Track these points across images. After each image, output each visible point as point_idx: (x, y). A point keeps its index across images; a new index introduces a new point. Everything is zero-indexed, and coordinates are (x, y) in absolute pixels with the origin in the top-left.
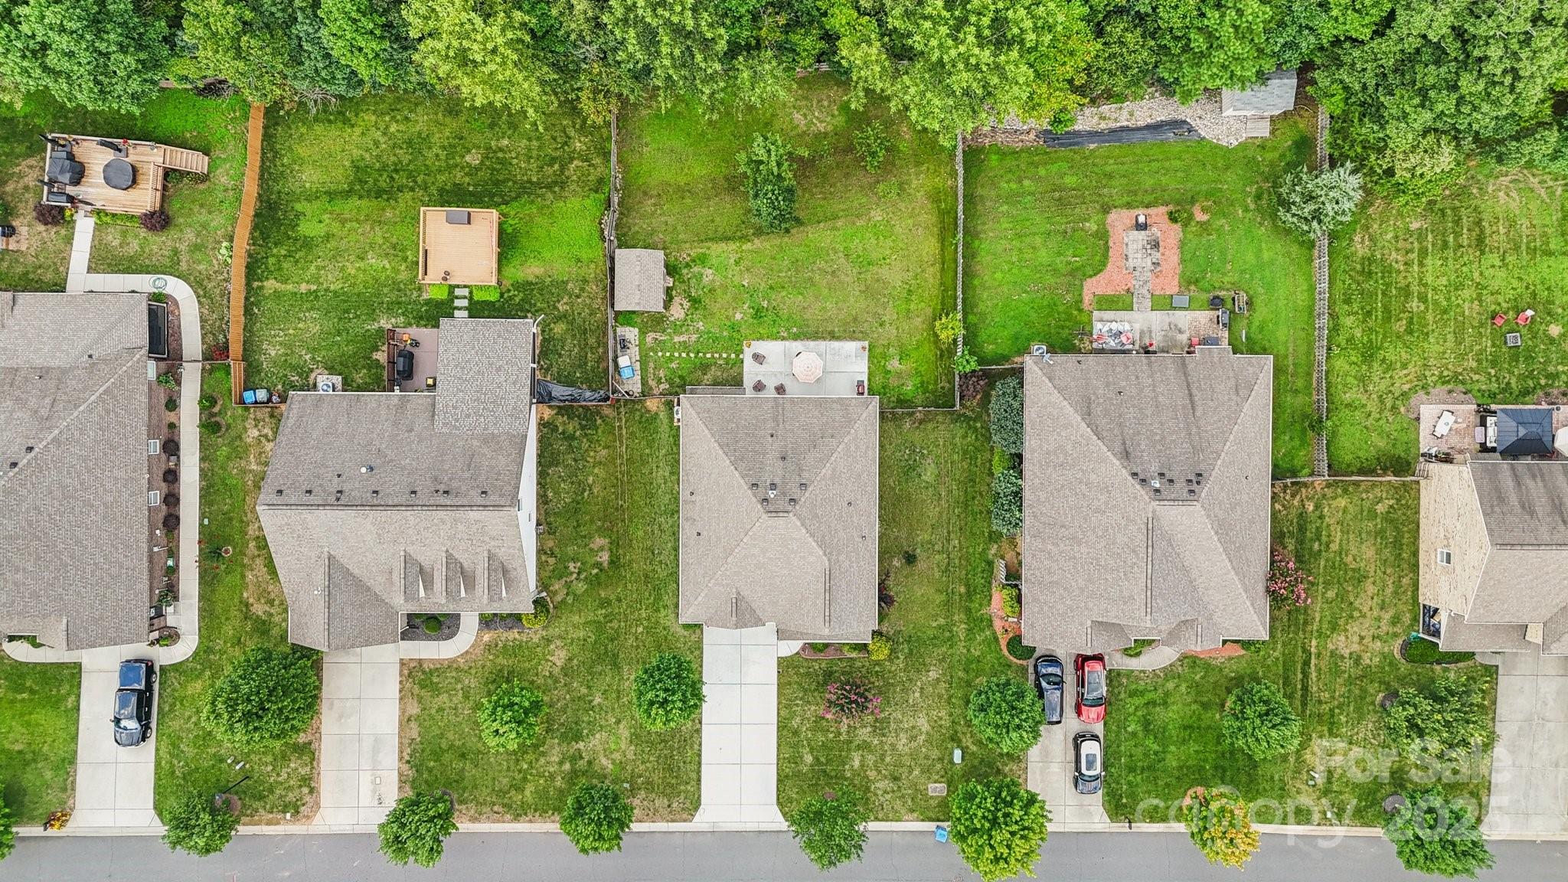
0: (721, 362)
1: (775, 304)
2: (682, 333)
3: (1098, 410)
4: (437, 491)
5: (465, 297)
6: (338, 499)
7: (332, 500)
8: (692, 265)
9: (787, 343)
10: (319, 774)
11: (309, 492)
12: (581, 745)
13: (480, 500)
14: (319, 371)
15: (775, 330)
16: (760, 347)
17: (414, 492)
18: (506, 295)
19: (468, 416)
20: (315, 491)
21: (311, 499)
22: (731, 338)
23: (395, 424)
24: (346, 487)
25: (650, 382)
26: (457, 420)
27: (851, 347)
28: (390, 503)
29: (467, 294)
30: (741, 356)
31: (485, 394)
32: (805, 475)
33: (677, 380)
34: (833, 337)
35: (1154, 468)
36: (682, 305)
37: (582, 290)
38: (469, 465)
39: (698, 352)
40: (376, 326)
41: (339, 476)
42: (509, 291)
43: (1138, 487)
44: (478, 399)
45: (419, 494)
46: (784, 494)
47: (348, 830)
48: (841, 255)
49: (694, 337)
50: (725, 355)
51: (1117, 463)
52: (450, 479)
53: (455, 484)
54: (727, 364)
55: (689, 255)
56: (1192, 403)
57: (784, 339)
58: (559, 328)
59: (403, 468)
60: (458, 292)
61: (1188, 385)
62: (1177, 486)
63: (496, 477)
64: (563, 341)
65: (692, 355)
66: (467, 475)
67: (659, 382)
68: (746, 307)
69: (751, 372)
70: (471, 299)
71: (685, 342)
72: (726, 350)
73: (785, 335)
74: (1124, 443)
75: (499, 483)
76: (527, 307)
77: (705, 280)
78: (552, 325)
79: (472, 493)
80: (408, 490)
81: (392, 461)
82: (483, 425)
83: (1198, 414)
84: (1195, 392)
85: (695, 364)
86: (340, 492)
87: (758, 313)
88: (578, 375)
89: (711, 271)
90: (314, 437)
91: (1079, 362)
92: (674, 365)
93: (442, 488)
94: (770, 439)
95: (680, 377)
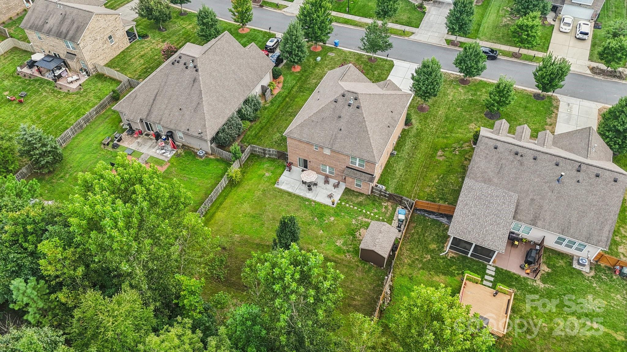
0: (350, 203)
1: (311, 217)
2: (365, 222)
3: (194, 104)
4: (522, 156)
5: (486, 280)
6: (580, 166)
7: (583, 167)
8: (346, 251)
9: (314, 199)
10: (598, 119)
11: (597, 176)
12: (470, 97)
13: (499, 144)
14: (588, 275)
15: (317, 206)
16: (328, 202)
17: (535, 159)
18: (460, 272)
19: (497, 196)
20: (593, 176)
21: (597, 171)
22: (341, 211)
23: (541, 207)
24: (574, 173)
25: (391, 209)
26: (504, 196)
27: (283, 187)
28: (549, 156)
29: (484, 281)
30: (339, 202)
31: (485, 204)
32: (333, 106)
33: (376, 204)
34: (290, 194)
35: (188, 71)
36: (360, 235)
37: (413, 262)
38: (501, 167)
39: (360, 211)
40: (547, 286)
41: (578, 181)
42: (458, 274)
43: (199, 65)
44: (490, 203)
45: (532, 157)
46: (346, 100)
47: (584, 100)
48: (266, 226)
49: (360, 218)
50: (347, 205)
51: (200, 78)
52: (513, 161)
53: (511, 158)
54: (348, 201)
55: (346, 256)
56: (156, 96)
57: (314, 201)
58: (433, 246)
59: (539, 175)
60: (490, 285)
61: (152, 105)
62: (184, 62)
63: (488, 156)
64: (433, 240)
65: (364, 211)
66: (503, 161)
67: (386, 207)
68: (327, 222)
69: (338, 194)
70: (483, 278)
71: (366, 218)
72: (346, 207)
73: (312, 203)
74: (193, 85)
75: (487, 152)
76: (449, 262)
77: (342, 241)
78: (437, 249)
79: (502, 150)
80: (537, 161)
81: (546, 183)
82: (490, 189)
83: (157, 90)
84: (152, 101)
85: (364, 207)
86: (579, 171)
87: (321, 215)
88: (429, 223)
89: (337, 244)
90: (593, 213)
91: (188, 130)
92: (376, 211)
93: (518, 157)
94: (342, 128)
95: (375, 205)
